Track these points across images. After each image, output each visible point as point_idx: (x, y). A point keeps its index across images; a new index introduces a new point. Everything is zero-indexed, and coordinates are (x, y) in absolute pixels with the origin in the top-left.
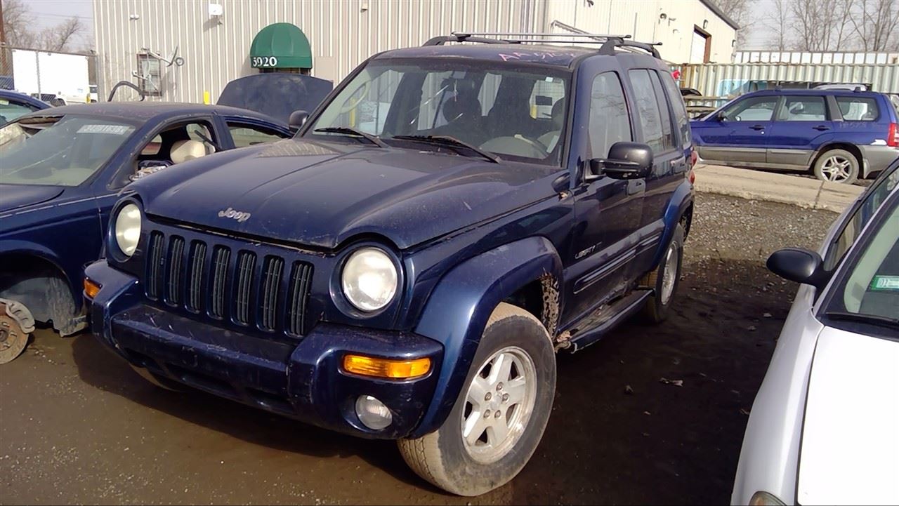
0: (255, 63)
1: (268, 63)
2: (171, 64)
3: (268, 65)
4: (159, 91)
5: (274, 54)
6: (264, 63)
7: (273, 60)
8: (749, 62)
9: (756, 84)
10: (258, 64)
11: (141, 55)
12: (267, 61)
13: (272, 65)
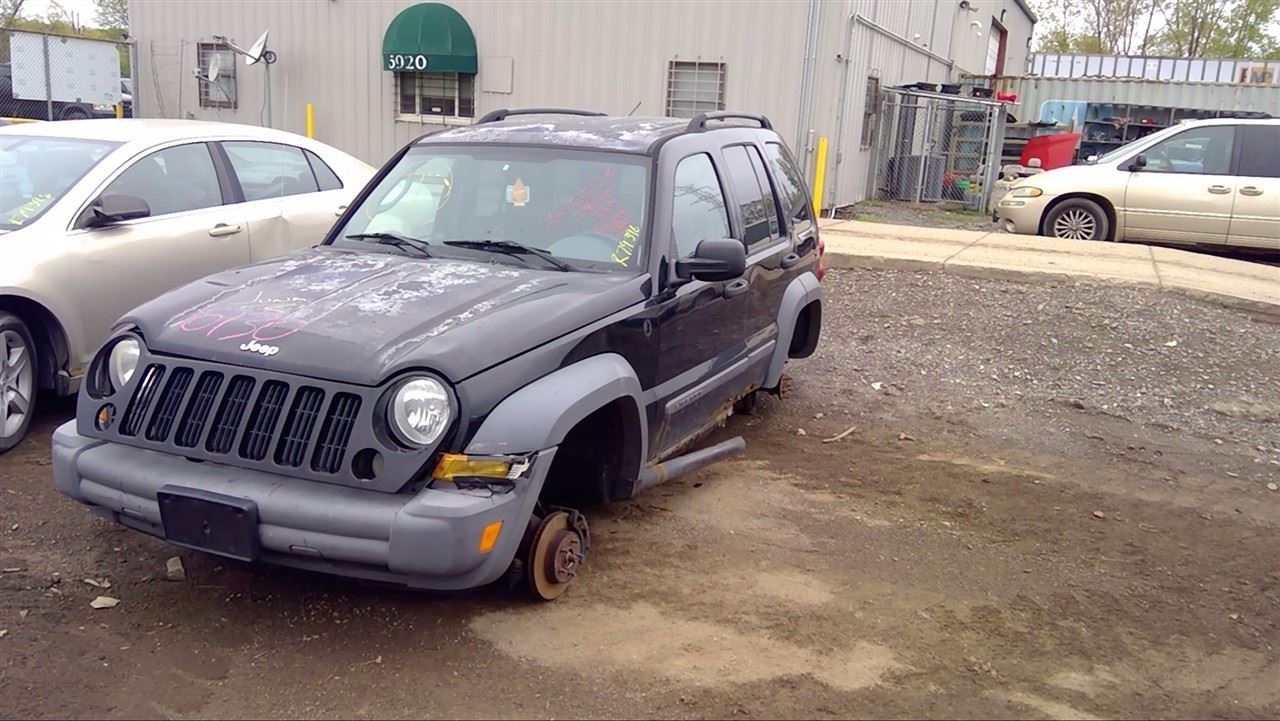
0: (391, 64)
1: (414, 64)
2: (257, 60)
3: (412, 68)
4: (233, 100)
5: (422, 51)
6: (406, 65)
7: (421, 59)
8: (1085, 75)
9: (1096, 109)
10: (396, 65)
11: (203, 45)
12: (412, 60)
13: (419, 68)
